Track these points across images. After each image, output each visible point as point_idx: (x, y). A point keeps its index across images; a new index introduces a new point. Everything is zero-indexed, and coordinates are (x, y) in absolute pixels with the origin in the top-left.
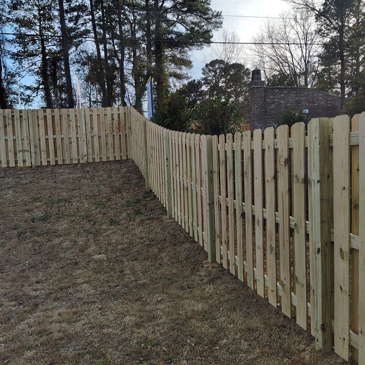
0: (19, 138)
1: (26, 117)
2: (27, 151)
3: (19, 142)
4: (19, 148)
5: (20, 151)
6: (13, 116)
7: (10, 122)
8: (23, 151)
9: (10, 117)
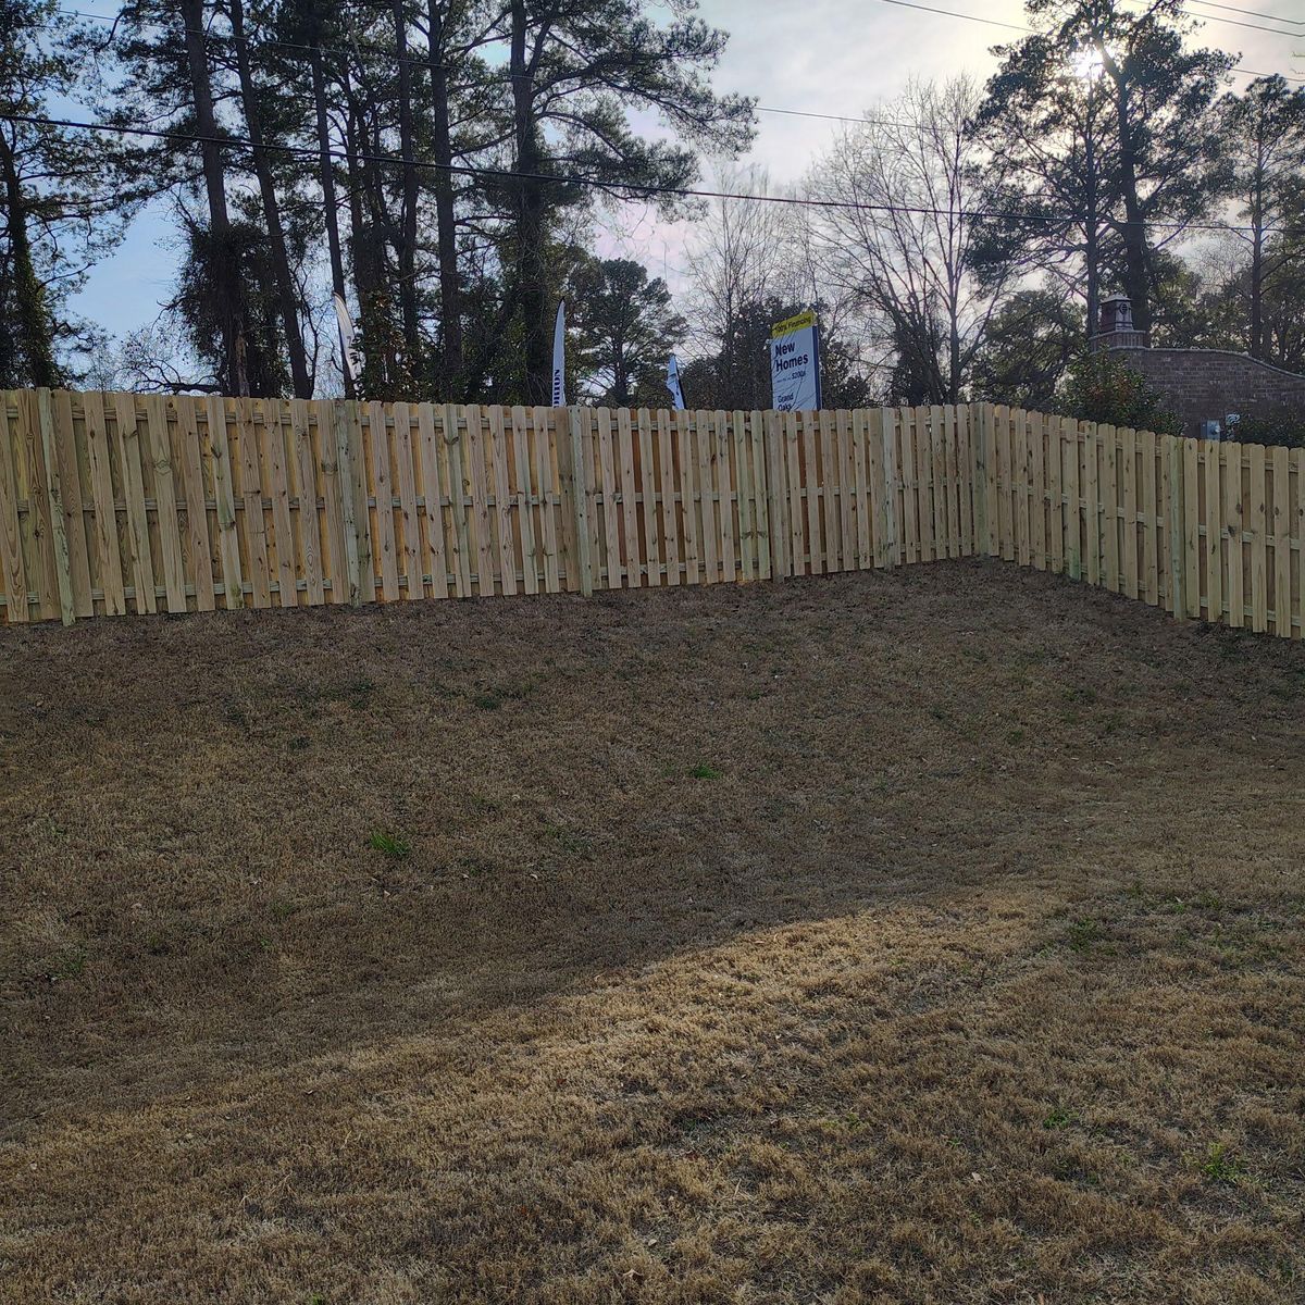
0: (744, 496)
1: (759, 433)
2: (761, 534)
3: (745, 507)
4: (746, 525)
5: (747, 535)
6: (730, 431)
7: (725, 447)
8: (753, 534)
9: (725, 433)
